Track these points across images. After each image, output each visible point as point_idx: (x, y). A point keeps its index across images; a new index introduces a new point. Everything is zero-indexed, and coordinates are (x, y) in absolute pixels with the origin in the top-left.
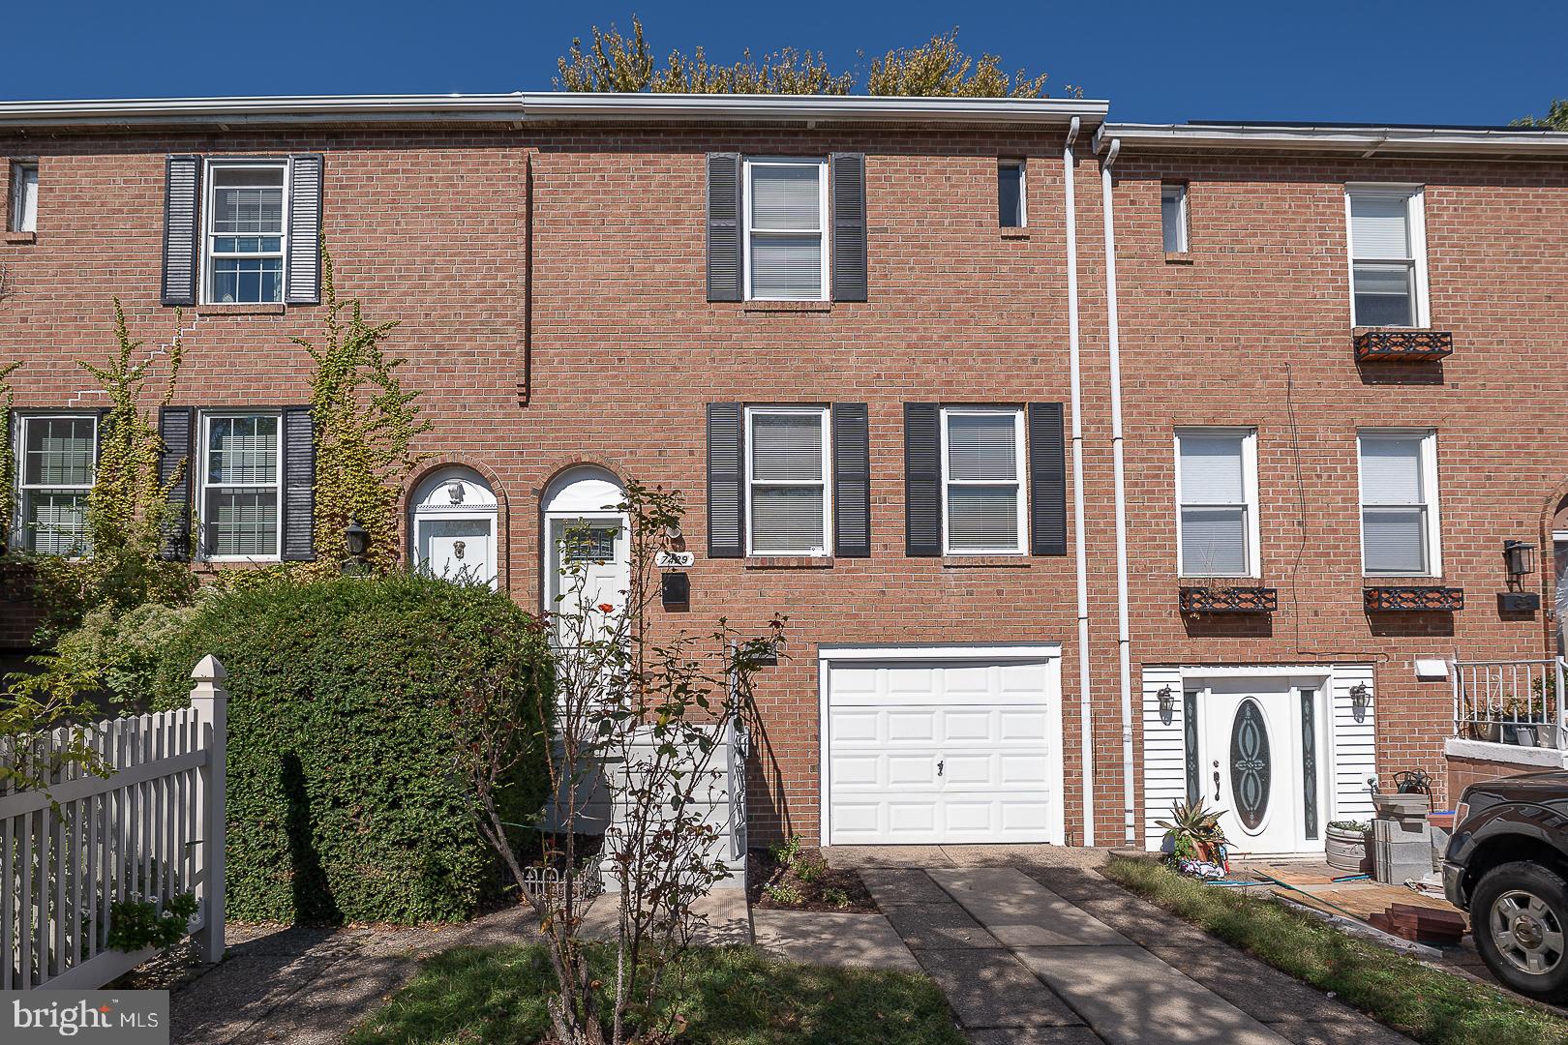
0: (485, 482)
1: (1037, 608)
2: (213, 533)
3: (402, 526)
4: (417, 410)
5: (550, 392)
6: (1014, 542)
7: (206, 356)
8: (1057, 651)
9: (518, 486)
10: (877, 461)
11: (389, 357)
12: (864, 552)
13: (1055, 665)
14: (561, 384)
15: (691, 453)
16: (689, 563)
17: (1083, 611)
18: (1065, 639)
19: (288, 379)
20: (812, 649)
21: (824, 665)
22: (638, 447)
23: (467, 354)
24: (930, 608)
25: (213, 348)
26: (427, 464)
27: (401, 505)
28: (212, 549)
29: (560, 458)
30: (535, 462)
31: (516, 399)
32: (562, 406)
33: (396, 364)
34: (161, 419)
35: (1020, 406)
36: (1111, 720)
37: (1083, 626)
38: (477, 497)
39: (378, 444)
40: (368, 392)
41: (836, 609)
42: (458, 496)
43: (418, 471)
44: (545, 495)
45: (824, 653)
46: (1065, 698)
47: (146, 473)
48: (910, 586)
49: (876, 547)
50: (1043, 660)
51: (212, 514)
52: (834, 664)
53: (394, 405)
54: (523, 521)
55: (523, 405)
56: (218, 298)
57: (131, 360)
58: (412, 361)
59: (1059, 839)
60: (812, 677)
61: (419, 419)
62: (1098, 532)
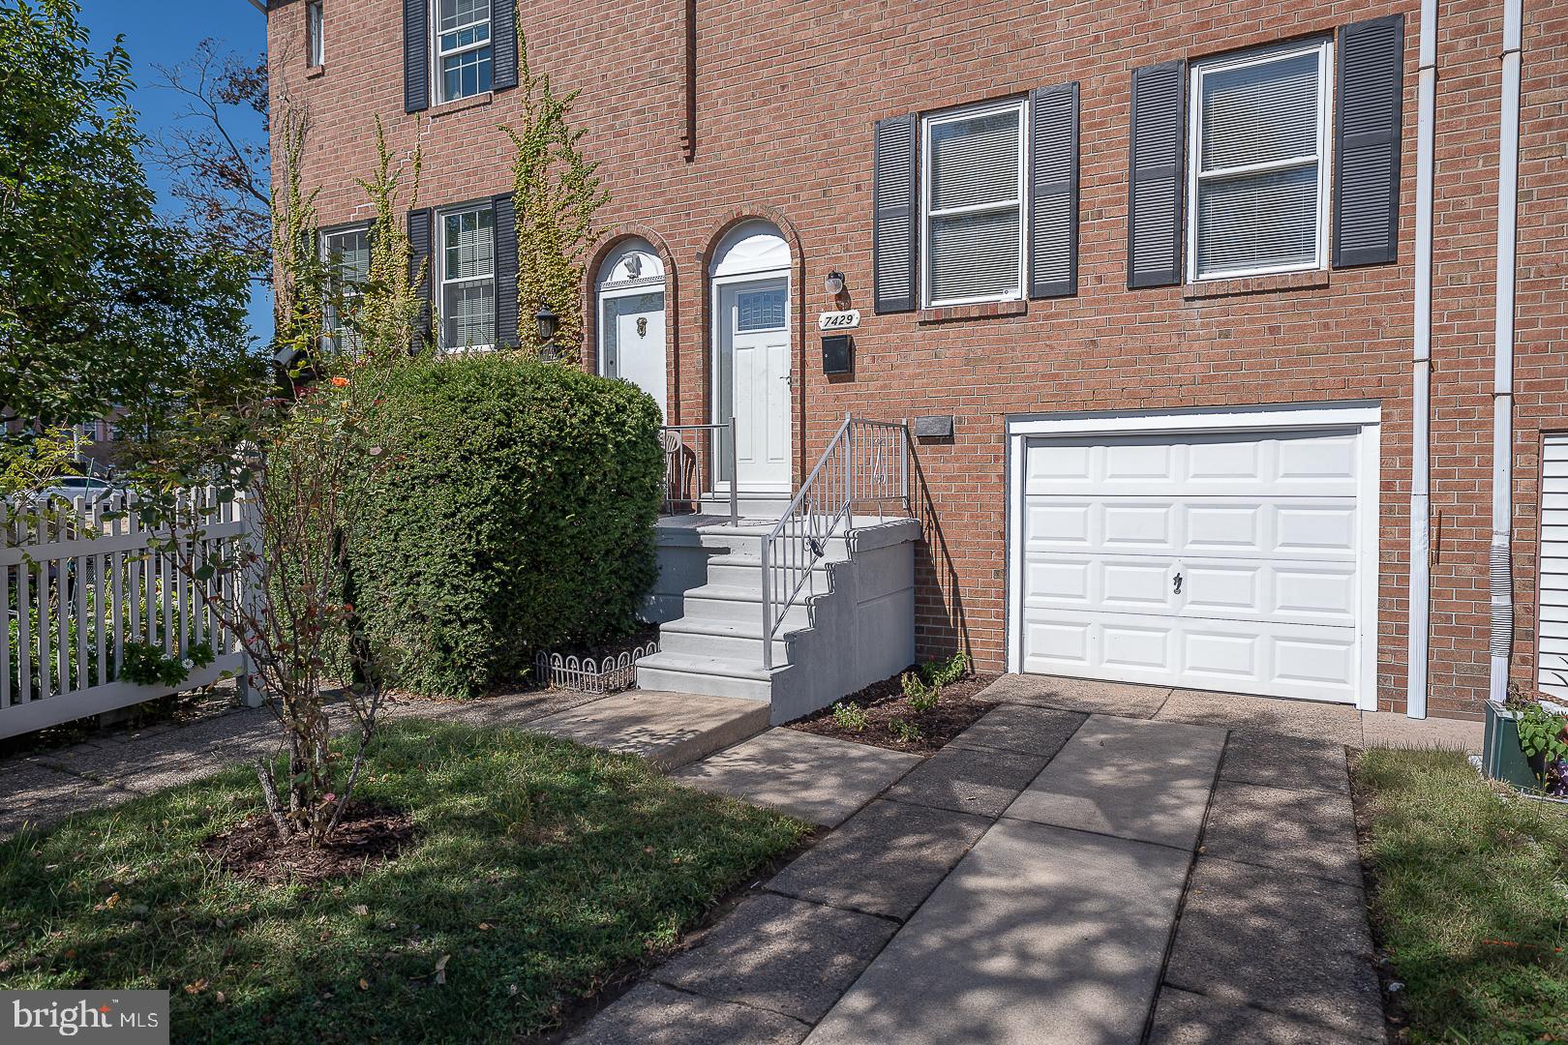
0: (655, 252)
1: (1339, 350)
2: (452, 327)
3: (584, 307)
4: (596, 183)
5: (717, 139)
6: (1310, 250)
7: (437, 157)
8: (1374, 414)
9: (685, 251)
10: (1091, 160)
11: (573, 131)
12: (1071, 290)
13: (1372, 437)
14: (726, 129)
15: (858, 188)
16: (855, 323)
17: (1421, 349)
18: (1390, 397)
19: (497, 168)
20: (998, 421)
21: (1016, 442)
22: (801, 189)
23: (638, 112)
24: (1162, 360)
25: (442, 149)
26: (604, 240)
27: (583, 285)
28: (452, 342)
29: (721, 214)
30: (701, 223)
31: (682, 154)
32: (724, 155)
33: (578, 136)
34: (410, 223)
35: (1327, 34)
36: (1473, 523)
37: (1420, 373)
38: (652, 266)
39: (569, 227)
40: (560, 167)
41: (1030, 369)
42: (636, 268)
43: (597, 247)
44: (710, 259)
45: (1015, 427)
46: (1385, 486)
47: (401, 274)
48: (1132, 332)
49: (1086, 282)
50: (1353, 429)
51: (451, 306)
52: (1030, 441)
53: (578, 181)
54: (691, 290)
55: (690, 159)
56: (448, 96)
57: (388, 171)
58: (592, 130)
59: (1366, 696)
60: (997, 459)
61: (599, 191)
62: (1460, 218)
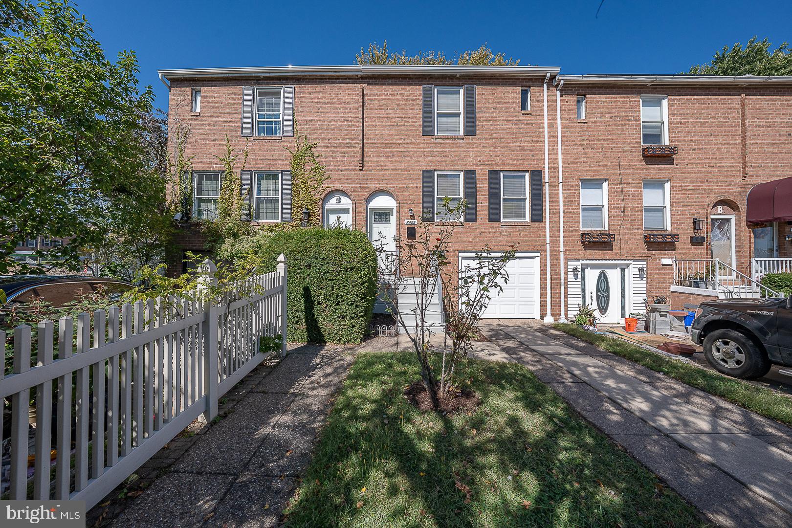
0: (348, 196)
1: (533, 240)
2: (258, 212)
3: (321, 211)
4: (325, 172)
5: (370, 166)
6: (524, 217)
7: (256, 154)
8: (539, 254)
9: (359, 197)
10: (479, 190)
11: (316, 154)
12: (474, 220)
13: (538, 259)
14: (374, 163)
15: (417, 187)
16: (416, 223)
17: (548, 241)
18: (542, 251)
19: (283, 161)
20: (457, 253)
21: (460, 258)
22: (399, 184)
23: (342, 153)
24: (496, 240)
25: (258, 151)
26: (329, 190)
27: (320, 203)
28: (258, 218)
29: (373, 188)
30: (365, 189)
31: (358, 168)
32: (373, 171)
33: (319, 156)
34: (241, 174)
35: (528, 171)
36: (557, 278)
37: (548, 246)
38: (345, 201)
39: (313, 183)
40: (309, 166)
41: (465, 239)
42: (339, 201)
43: (326, 192)
44: (368, 200)
45: (460, 254)
46: (541, 270)
47: (236, 192)
48: (490, 232)
49: (478, 219)
50: (534, 257)
51: (258, 206)
52: (464, 258)
53: (318, 170)
54: (361, 209)
55: (361, 170)
56: (259, 134)
57: (231, 155)
58: (324, 155)
59: (538, 317)
60: (456, 262)
61: (326, 175)
62: (553, 214)
